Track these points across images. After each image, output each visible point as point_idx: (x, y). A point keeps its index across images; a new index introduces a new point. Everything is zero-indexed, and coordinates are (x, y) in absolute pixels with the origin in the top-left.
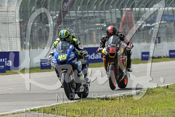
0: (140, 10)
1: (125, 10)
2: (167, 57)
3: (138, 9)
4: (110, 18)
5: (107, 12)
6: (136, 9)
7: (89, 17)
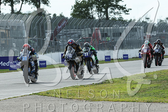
0: (104, 28)
1: (94, 28)
2: (122, 59)
3: (103, 28)
4: (84, 34)
5: (82, 30)
6: (101, 28)
7: (71, 33)
